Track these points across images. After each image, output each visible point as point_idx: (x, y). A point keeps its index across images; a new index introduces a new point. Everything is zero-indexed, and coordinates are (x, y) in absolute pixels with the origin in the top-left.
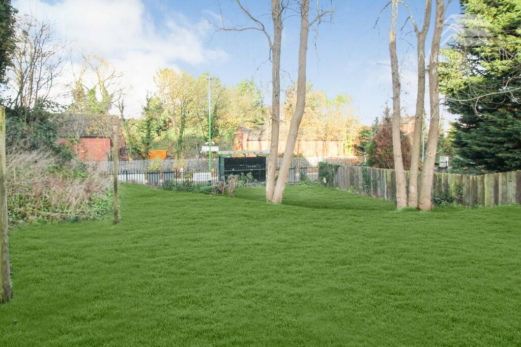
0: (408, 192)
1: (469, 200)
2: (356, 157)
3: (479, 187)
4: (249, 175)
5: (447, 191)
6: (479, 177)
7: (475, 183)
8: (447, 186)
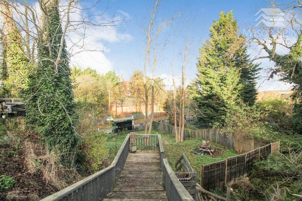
0: (178, 138)
1: (193, 136)
2: (164, 111)
3: (195, 133)
4: (126, 129)
5: (189, 134)
6: (195, 130)
7: (194, 132)
8: (189, 132)
